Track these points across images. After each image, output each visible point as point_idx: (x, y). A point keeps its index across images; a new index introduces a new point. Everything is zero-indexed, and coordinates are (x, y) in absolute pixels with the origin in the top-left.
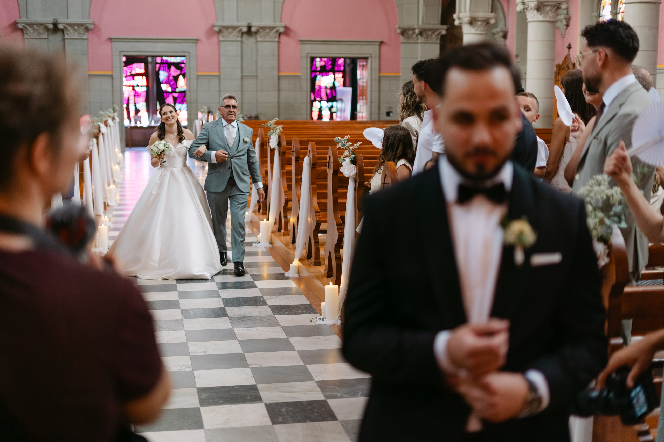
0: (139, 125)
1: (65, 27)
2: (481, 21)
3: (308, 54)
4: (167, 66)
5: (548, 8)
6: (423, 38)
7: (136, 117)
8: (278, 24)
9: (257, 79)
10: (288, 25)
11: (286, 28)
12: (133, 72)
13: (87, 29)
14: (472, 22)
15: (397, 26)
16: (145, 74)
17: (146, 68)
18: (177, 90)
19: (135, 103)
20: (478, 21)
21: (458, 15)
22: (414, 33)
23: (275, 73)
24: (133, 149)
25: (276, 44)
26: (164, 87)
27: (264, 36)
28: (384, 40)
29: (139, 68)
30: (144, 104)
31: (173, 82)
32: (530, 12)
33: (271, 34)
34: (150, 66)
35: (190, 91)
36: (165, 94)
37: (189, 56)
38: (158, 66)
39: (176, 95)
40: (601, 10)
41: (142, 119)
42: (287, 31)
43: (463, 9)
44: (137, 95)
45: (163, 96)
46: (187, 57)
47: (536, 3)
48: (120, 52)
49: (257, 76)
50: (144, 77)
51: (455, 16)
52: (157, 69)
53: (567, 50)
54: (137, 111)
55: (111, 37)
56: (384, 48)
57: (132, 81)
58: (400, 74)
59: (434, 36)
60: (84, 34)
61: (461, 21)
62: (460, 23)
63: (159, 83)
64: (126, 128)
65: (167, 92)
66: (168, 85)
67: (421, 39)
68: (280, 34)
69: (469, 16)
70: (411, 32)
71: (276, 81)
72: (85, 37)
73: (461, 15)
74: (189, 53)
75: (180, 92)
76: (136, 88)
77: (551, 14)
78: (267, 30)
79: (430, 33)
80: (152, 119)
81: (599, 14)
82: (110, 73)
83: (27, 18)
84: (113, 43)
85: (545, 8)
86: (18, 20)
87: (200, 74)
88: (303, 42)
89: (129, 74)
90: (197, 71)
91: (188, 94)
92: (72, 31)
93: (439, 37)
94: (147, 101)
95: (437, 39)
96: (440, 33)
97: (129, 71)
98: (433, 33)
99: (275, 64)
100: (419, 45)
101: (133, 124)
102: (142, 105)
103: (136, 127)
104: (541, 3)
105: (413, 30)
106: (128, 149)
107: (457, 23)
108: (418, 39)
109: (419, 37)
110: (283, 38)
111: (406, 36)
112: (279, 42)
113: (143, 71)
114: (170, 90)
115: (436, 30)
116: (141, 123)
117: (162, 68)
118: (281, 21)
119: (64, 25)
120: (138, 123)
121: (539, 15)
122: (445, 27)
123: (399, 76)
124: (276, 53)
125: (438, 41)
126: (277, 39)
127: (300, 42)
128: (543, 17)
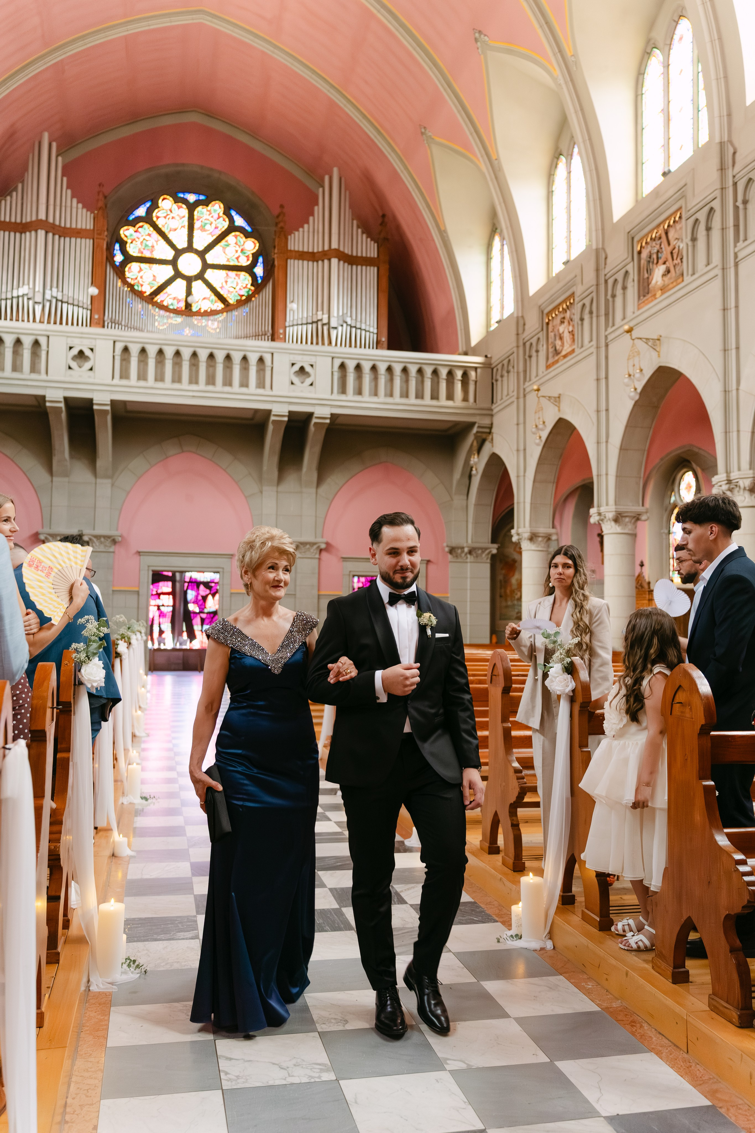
0: (162, 647)
1: (90, 539)
2: (542, 537)
3: (350, 572)
4: (195, 584)
5: (627, 519)
6: (472, 557)
7: (160, 639)
8: (319, 540)
9: (295, 598)
10: (330, 541)
11: (327, 544)
12: (159, 591)
13: (114, 542)
14: (533, 538)
15: (445, 544)
16: (173, 593)
17: (174, 587)
18: (206, 611)
19: (160, 624)
20: (539, 536)
21: (517, 531)
22: (463, 552)
23: (315, 592)
24: (155, 673)
25: (317, 561)
26: (192, 607)
27: (304, 552)
28: (432, 559)
29: (166, 587)
30: (170, 625)
31: (202, 602)
32: (606, 523)
33: (312, 550)
34: (178, 585)
35: (222, 610)
36: (192, 615)
37: (223, 572)
38: (186, 585)
39: (204, 616)
40: (671, 526)
41: (166, 641)
42: (328, 548)
43: (522, 525)
44: (162, 615)
45: (190, 616)
46: (221, 573)
47: (614, 513)
48: (149, 566)
49: (295, 595)
50: (171, 596)
51: (513, 532)
52: (185, 588)
53: (639, 567)
54: (161, 632)
55: (139, 550)
56: (431, 567)
57: (158, 600)
58: (449, 595)
59: (484, 555)
60: (110, 547)
61: (520, 537)
62: (519, 540)
63: (186, 602)
64: (150, 650)
65: (195, 613)
66: (196, 605)
67: (470, 558)
68: (321, 550)
69: (529, 531)
70: (459, 551)
71: (316, 601)
72: (112, 550)
73: (520, 531)
74: (223, 568)
75: (209, 613)
76: (162, 608)
77: (630, 526)
78: (308, 546)
79: (480, 552)
80: (178, 641)
81: (669, 531)
82: (136, 589)
83: (50, 528)
84: (142, 557)
85: (624, 519)
86: (40, 530)
87: (233, 591)
88: (345, 559)
89: (154, 593)
90: (231, 588)
91: (220, 613)
92: (97, 544)
93: (490, 556)
94: (173, 622)
95: (487, 559)
96: (490, 552)
97: (155, 590)
98: (483, 552)
99: (315, 582)
100: (469, 564)
101: (156, 646)
102: (167, 626)
103: (159, 650)
104: (619, 514)
105: (462, 548)
106: (150, 673)
107: (515, 539)
108: (467, 558)
109: (469, 556)
110: (324, 555)
111: (455, 555)
112: (319, 559)
113: (169, 590)
114: (197, 610)
115: (486, 549)
116: (164, 644)
117: (190, 587)
118: (322, 537)
119: (90, 537)
120: (162, 644)
121: (617, 526)
122: (496, 546)
123: (448, 597)
124: (317, 571)
125: (489, 561)
126: (317, 556)
127: (342, 560)
128: (622, 529)
